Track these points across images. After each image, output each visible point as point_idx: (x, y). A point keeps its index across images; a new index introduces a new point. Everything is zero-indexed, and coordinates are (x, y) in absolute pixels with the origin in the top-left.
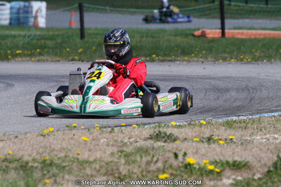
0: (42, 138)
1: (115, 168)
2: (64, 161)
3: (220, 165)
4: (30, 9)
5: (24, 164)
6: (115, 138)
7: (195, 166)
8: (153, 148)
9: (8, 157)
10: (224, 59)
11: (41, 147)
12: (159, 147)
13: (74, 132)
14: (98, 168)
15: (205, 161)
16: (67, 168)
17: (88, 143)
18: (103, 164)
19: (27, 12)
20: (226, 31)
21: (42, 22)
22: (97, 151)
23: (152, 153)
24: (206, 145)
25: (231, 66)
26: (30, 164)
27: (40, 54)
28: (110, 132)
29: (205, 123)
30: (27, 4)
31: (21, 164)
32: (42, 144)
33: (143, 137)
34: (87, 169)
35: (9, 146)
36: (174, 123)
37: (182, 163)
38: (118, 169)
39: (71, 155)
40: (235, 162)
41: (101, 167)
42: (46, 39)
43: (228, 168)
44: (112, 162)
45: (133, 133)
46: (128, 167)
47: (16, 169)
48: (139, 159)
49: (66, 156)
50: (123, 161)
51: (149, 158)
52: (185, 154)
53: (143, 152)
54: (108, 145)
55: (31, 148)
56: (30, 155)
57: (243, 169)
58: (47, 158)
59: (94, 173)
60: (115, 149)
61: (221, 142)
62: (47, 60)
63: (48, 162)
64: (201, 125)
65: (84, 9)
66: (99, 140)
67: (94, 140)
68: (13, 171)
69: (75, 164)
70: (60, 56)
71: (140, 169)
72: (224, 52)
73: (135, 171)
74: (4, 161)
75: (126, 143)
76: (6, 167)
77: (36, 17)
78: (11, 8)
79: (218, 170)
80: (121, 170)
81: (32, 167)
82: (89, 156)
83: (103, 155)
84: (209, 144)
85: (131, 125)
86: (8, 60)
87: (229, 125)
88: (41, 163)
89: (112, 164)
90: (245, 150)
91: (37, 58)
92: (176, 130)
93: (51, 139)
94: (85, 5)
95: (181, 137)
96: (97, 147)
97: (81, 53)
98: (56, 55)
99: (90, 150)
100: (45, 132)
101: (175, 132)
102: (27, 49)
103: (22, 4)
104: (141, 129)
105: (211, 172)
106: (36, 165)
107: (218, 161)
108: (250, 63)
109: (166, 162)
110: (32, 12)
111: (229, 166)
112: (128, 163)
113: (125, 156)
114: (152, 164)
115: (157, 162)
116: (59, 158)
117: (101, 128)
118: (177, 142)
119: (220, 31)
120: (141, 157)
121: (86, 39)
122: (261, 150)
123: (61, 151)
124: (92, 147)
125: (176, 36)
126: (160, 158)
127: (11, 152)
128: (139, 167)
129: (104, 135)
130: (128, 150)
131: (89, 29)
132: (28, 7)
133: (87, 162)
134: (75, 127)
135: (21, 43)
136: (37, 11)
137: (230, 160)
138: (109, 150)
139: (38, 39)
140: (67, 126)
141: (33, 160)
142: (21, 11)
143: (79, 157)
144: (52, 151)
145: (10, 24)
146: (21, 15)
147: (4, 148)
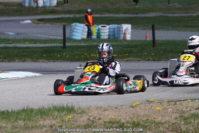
0: (132, 108)
1: (178, 127)
2: (146, 123)
4: (121, 29)
5: (122, 125)
6: (178, 108)
9: (111, 120)
11: (131, 114)
13: (152, 104)
14: (167, 127)
16: (148, 127)
17: (161, 111)
18: (170, 124)
19: (119, 31)
21: (128, 37)
22: (166, 116)
26: (125, 125)
27: (128, 57)
28: (174, 105)
30: (119, 26)
31: (119, 125)
32: (132, 112)
33: (194, 107)
34: (161, 127)
35: (112, 113)
38: (180, 128)
39: (150, 119)
41: (169, 126)
42: (132, 47)
44: (176, 123)
45: (188, 105)
46: (186, 126)
48: (193, 121)
49: (147, 120)
50: (183, 123)
53: (196, 117)
54: (173, 113)
55: (125, 115)
56: (125, 119)
58: (136, 121)
59: (165, 130)
60: (178, 115)
62: (133, 60)
63: (136, 123)
65: (155, 28)
66: (167, 109)
67: (164, 109)
69: (153, 125)
70: (141, 57)
71: (194, 128)
73: (191, 129)
74: (109, 123)
75: (184, 111)
76: (111, 126)
77: (125, 34)
78: (109, 29)
80: (182, 128)
81: (127, 126)
82: (162, 119)
83: (170, 119)
85: (187, 100)
88: (132, 124)
89: (176, 124)
91: (127, 59)
93: (137, 109)
94: (156, 26)
97: (153, 56)
98: (138, 57)
99: (162, 116)
100: (134, 105)
102: (120, 54)
103: (116, 26)
104: (193, 103)
106: (129, 125)
110: (122, 31)
112: (186, 124)
113: (184, 119)
116: (143, 121)
117: (168, 102)
120: (194, 120)
121: (156, 47)
123: (144, 117)
124: (163, 114)
127: (113, 117)
128: (193, 126)
129: (170, 106)
130: (186, 115)
131: (158, 41)
132: (120, 28)
133: (160, 123)
134: (152, 101)
136: (125, 30)
138: (174, 116)
139: (126, 48)
140: (147, 101)
141: (127, 122)
142: (116, 30)
143: (155, 120)
144: (139, 117)
145: (109, 38)
146: (116, 33)
147: (109, 115)
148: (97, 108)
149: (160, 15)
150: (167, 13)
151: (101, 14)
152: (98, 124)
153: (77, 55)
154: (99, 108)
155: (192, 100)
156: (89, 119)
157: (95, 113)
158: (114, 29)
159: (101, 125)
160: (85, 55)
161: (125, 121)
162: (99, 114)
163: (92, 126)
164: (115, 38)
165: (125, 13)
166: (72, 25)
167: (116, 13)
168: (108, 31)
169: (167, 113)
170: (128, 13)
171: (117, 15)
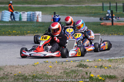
0: (33, 67)
3: (104, 77)
4: (35, 15)
6: (63, 66)
7: (94, 77)
8: (78, 70)
9: (19, 74)
10: (112, 34)
12: (80, 70)
13: (47, 64)
14: (55, 78)
15: (98, 76)
16: (42, 79)
18: (57, 77)
19: (34, 16)
20: (114, 23)
22: (55, 72)
23: (77, 72)
24: (99, 69)
25: (114, 37)
26: (28, 77)
27: (37, 33)
29: (100, 60)
30: (34, 12)
31: (24, 77)
32: (33, 69)
33: (74, 66)
35: (20, 70)
36: (88, 60)
37: (89, 76)
39: (45, 73)
40: (110, 76)
43: (107, 78)
44: (60, 76)
45: (70, 65)
46: (67, 78)
47: (22, 79)
49: (42, 74)
50: (65, 76)
51: (76, 75)
52: (90, 73)
53: (74, 72)
54: (60, 69)
55: (28, 71)
56: (28, 74)
57: (113, 79)
60: (63, 71)
61: (106, 68)
63: (35, 76)
64: (99, 61)
66: (56, 67)
67: (54, 67)
68: (21, 80)
69: (46, 77)
72: (112, 31)
74: (17, 76)
75: (67, 68)
76: (18, 78)
77: (37, 18)
78: (27, 14)
79: (103, 79)
81: (28, 78)
82: (52, 74)
83: (57, 73)
84: (101, 69)
85: (70, 61)
86: (25, 35)
87: (110, 61)
88: (32, 77)
90: (115, 71)
92: (88, 63)
93: (37, 67)
95: (90, 66)
96: (55, 70)
99: (52, 71)
100: (35, 64)
101: (88, 64)
102: (32, 31)
103: (32, 12)
104: (74, 63)
105: (101, 80)
106: (30, 77)
107: (104, 75)
108: (122, 35)
109: (83, 76)
110: (36, 16)
111: (108, 78)
113: (66, 74)
114: (77, 77)
115: (79, 76)
116: (40, 75)
117: (58, 62)
118: (88, 68)
119: (111, 23)
120: (73, 74)
122: (122, 71)
123: (40, 72)
124: (53, 70)
125: (93, 25)
126: (80, 74)
127: (20, 72)
128: (72, 78)
129: (59, 65)
130: (68, 71)
132: (34, 14)
133: (50, 76)
134: (47, 62)
135: (30, 28)
136: (38, 15)
137: (109, 75)
138: (60, 71)
139: (37, 27)
140: (44, 62)
141: (29, 75)
142: (31, 15)
143: (47, 74)
144: (37, 72)
145: (27, 20)
146: (32, 17)
147: (18, 71)
148: (11, 66)
149: (61, 6)
150: (66, 4)
151: (22, 5)
152: (10, 77)
153: (4, 31)
154: (12, 66)
155: (73, 61)
156: (4, 74)
157: (9, 70)
158: (30, 15)
159: (11, 77)
160: (9, 32)
161: (28, 75)
162: (11, 70)
163: (6, 78)
164: (31, 21)
165: (38, 4)
166: (3, 11)
167: (33, 4)
168: (26, 16)
169: (56, 69)
170: (40, 4)
171: (33, 6)
